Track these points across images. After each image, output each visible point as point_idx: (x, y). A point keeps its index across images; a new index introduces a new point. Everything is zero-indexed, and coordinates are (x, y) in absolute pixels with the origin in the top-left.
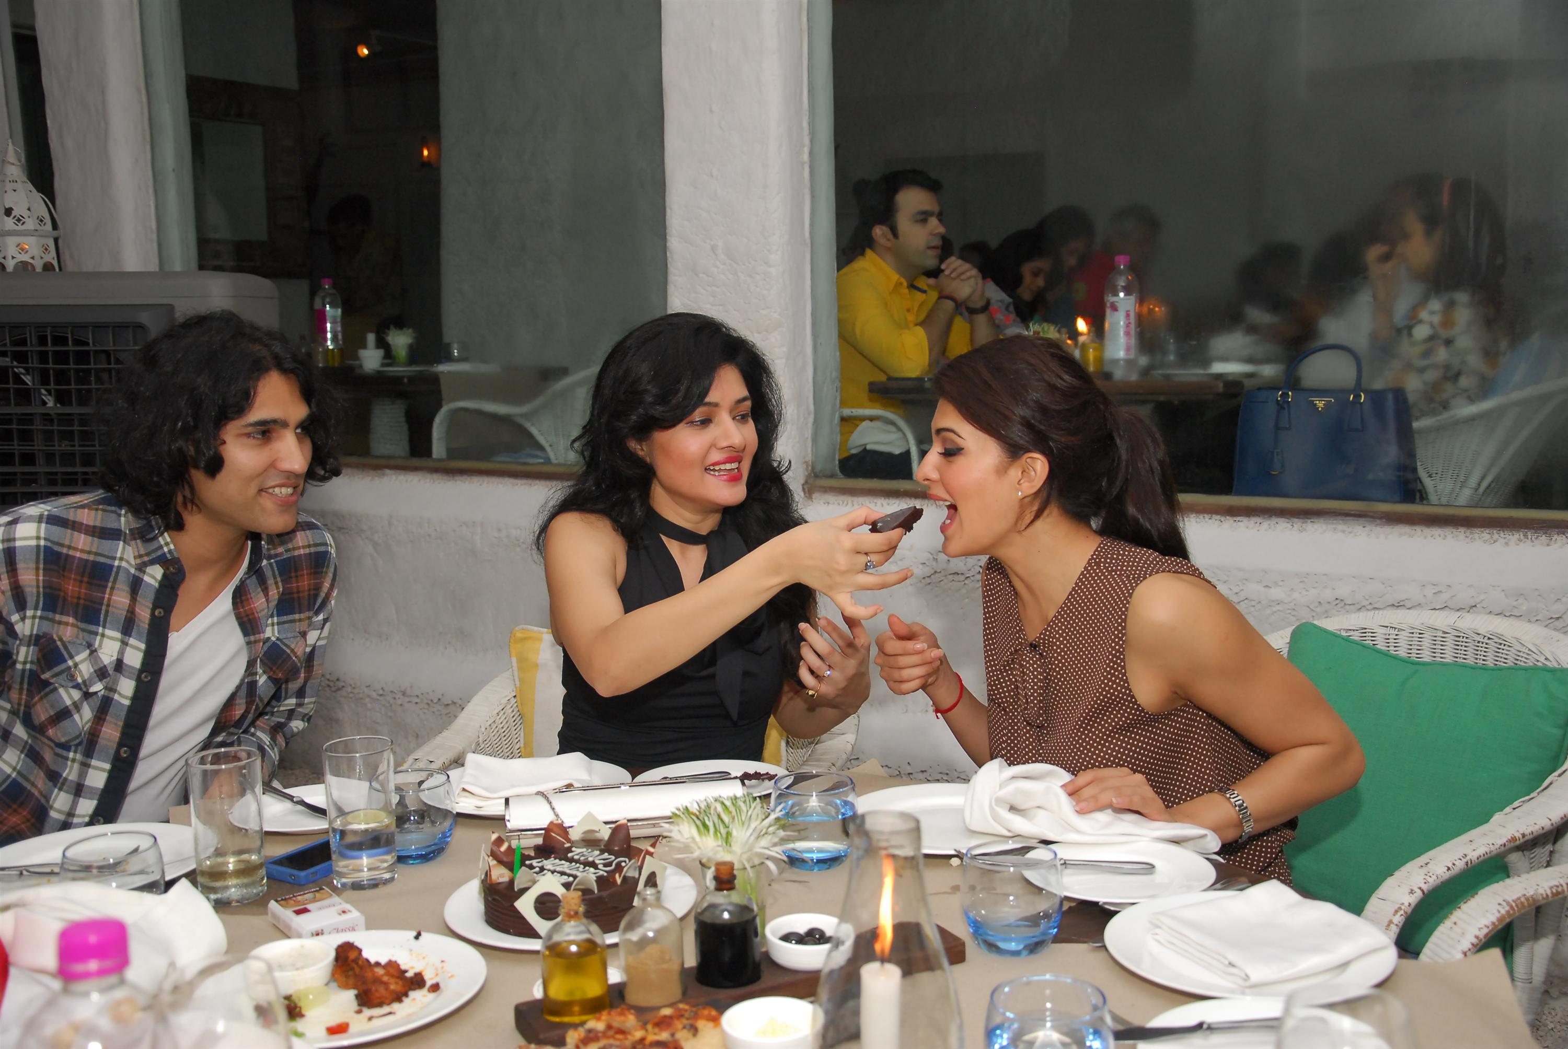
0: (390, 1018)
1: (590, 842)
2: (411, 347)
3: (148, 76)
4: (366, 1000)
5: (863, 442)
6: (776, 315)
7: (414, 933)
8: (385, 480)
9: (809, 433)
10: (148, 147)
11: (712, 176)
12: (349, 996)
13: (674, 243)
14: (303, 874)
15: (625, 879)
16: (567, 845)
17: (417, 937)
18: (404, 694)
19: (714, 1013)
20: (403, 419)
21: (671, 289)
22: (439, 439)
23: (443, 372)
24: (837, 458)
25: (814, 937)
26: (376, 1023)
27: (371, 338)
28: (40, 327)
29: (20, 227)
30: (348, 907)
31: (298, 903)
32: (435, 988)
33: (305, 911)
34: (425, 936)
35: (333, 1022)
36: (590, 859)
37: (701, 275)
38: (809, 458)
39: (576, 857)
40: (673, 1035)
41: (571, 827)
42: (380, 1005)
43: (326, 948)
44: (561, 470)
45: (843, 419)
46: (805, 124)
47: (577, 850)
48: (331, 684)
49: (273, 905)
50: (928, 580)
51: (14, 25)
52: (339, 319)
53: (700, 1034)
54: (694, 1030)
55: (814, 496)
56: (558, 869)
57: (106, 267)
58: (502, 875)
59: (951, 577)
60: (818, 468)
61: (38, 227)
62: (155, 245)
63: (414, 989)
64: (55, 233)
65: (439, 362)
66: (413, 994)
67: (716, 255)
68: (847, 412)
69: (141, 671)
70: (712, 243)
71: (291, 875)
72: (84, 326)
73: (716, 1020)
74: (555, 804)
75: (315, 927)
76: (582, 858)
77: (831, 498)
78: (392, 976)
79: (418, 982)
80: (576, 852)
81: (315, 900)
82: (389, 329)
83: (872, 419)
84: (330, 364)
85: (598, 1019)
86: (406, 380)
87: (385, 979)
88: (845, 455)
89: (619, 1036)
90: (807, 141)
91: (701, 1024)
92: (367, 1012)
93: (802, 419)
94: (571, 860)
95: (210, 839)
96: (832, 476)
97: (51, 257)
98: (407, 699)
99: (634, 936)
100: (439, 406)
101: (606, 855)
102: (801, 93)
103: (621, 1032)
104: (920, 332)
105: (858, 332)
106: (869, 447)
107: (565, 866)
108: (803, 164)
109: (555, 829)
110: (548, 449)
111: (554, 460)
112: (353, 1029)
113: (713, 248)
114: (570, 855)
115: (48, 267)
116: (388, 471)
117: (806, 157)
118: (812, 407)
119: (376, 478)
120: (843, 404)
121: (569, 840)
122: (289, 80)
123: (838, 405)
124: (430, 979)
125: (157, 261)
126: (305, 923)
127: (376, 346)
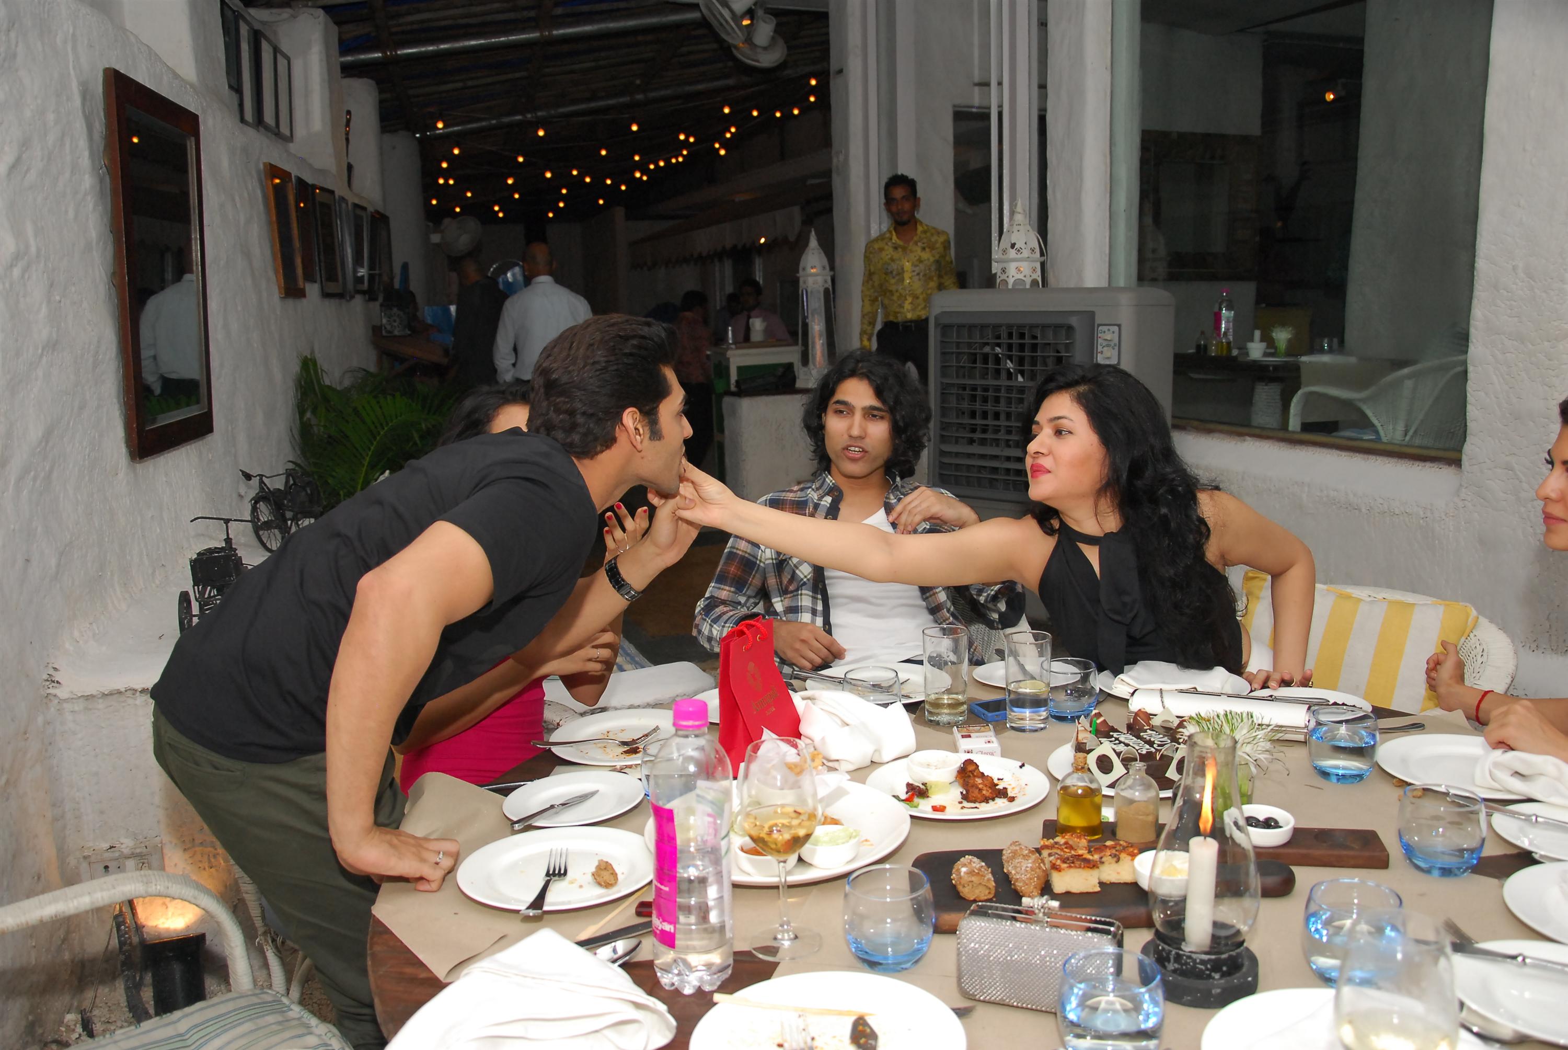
0: (976, 809)
1: (1163, 727)
2: (1289, 341)
3: (1112, 145)
4: (965, 797)
7: (1020, 764)
8: (1246, 444)
10: (1108, 195)
11: (1520, 206)
12: (958, 791)
13: (1481, 264)
14: (990, 714)
15: (1161, 756)
16: (1146, 728)
17: (1021, 767)
19: (1137, 851)
20: (1278, 397)
21: (1475, 302)
22: (1295, 415)
23: (1305, 363)
25: (1269, 823)
26: (965, 810)
27: (1257, 334)
28: (1010, 326)
29: (1019, 256)
30: (994, 739)
31: (969, 731)
32: (1012, 799)
33: (969, 736)
34: (1027, 766)
35: (940, 804)
36: (1152, 740)
37: (1502, 291)
39: (1144, 737)
40: (1101, 858)
41: (1155, 715)
42: (974, 800)
43: (957, 760)
44: (1389, 448)
49: (955, 729)
52: (1231, 319)
53: (1121, 862)
54: (1116, 858)
56: (1126, 742)
57: (1072, 285)
58: (1085, 738)
61: (1030, 255)
62: (1107, 265)
63: (1000, 796)
64: (1042, 259)
65: (1309, 354)
66: (998, 800)
67: (1516, 274)
70: (1514, 264)
71: (981, 713)
72: (1037, 326)
73: (1133, 856)
74: (1165, 700)
75: (967, 746)
76: (1148, 738)
78: (987, 785)
79: (1003, 793)
80: (1147, 733)
81: (979, 731)
82: (1274, 327)
85: (1063, 837)
86: (1271, 368)
89: (1067, 850)
91: (1123, 856)
92: (964, 802)
94: (1138, 737)
97: (1038, 276)
99: (1128, 794)
100: (1299, 388)
101: (1164, 739)
103: (1071, 847)
107: (1132, 740)
109: (1141, 715)
110: (1380, 428)
111: (1384, 439)
112: (948, 809)
113: (1515, 268)
114: (1142, 734)
115: (1034, 283)
116: (1248, 438)
119: (1239, 443)
121: (1149, 724)
122: (1254, 128)
124: (1010, 794)
125: (1107, 276)
126: (964, 744)
127: (1262, 340)
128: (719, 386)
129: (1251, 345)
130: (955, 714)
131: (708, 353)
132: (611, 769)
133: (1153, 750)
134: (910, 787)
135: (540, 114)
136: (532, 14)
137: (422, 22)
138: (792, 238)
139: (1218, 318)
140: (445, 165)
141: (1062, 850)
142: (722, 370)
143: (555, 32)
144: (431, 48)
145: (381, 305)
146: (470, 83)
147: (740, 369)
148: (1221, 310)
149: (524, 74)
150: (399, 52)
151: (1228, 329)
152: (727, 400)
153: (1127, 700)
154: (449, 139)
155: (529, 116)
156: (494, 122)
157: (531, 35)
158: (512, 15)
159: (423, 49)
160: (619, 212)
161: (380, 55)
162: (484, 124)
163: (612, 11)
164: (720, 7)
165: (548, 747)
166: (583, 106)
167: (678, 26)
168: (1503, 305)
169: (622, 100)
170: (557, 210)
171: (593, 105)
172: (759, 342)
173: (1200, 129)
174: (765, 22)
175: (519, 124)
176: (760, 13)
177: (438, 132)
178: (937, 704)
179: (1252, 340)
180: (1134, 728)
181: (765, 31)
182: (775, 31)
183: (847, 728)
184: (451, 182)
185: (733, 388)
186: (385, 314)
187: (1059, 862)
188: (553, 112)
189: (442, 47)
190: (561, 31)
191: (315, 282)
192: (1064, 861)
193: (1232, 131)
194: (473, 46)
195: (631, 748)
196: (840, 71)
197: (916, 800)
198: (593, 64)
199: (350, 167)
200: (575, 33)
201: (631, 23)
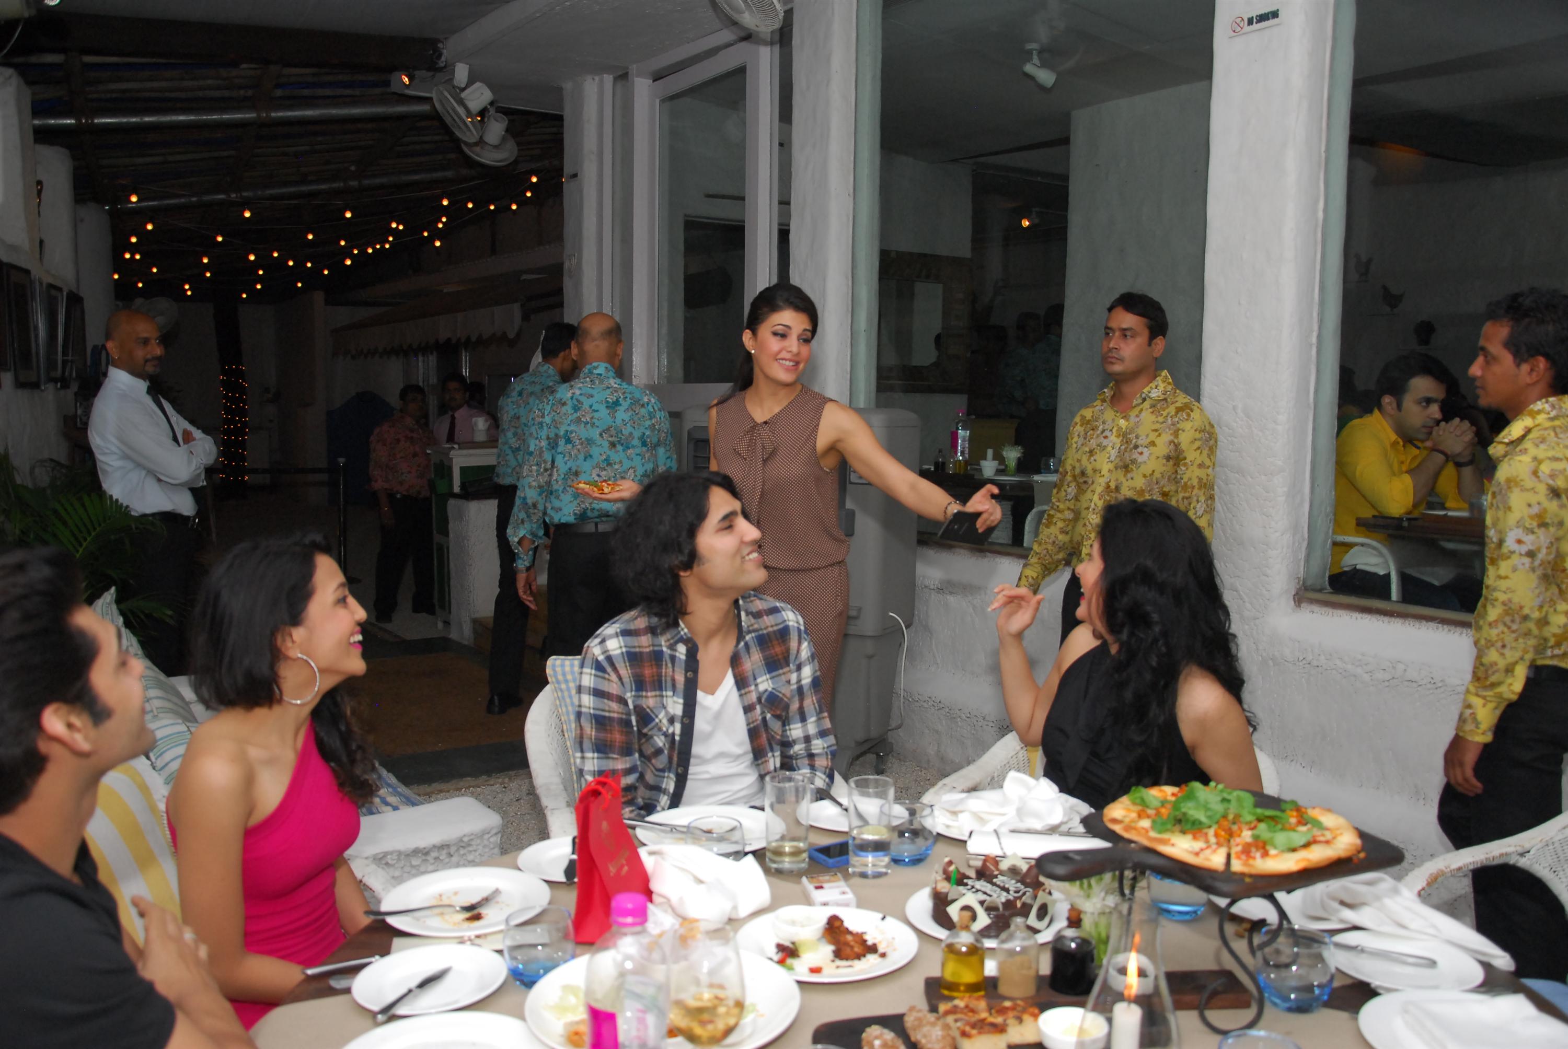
0: (850, 970)
1: (1013, 871)
3: (854, 267)
4: (839, 954)
5: (1354, 562)
6: (1280, 463)
7: (881, 916)
8: (986, 560)
9: (1302, 555)
10: (850, 315)
11: (1237, 353)
12: (829, 949)
14: (832, 860)
15: (1024, 904)
16: (996, 873)
17: (884, 918)
18: (984, 719)
19: (1036, 1011)
22: (1029, 532)
23: (1039, 481)
24: (1327, 575)
26: (841, 971)
27: (990, 452)
30: (847, 889)
31: (819, 881)
32: (883, 955)
33: (821, 887)
34: (888, 919)
35: (814, 964)
36: (1007, 886)
37: (1224, 428)
38: (1301, 574)
39: (998, 883)
40: (1005, 1020)
41: (1004, 859)
42: (847, 959)
43: (820, 917)
45: (1335, 544)
46: (1315, 315)
47: (1000, 877)
48: (935, 704)
49: (804, 879)
50: (1387, 684)
51: (780, 224)
52: (967, 438)
53: (1024, 1024)
54: (1020, 1020)
55: (1302, 605)
56: (983, 889)
58: (944, 887)
59: (1407, 683)
60: (1309, 583)
63: (870, 953)
65: (1038, 472)
66: (868, 956)
67: (1236, 413)
68: (1340, 538)
69: (683, 717)
71: (824, 860)
73: (1036, 1016)
74: (1002, 840)
75: (824, 899)
76: (1002, 884)
77: (1315, 608)
78: (857, 942)
79: (873, 949)
80: (1000, 880)
81: (829, 881)
82: (1004, 446)
83: (1362, 545)
84: (958, 472)
85: (961, 1000)
87: (852, 943)
88: (1337, 571)
89: (971, 1014)
90: (1316, 327)
91: (1026, 1017)
92: (839, 962)
93: (1297, 544)
94: (993, 884)
95: (779, 827)
96: (1320, 590)
98: (986, 723)
99: (1007, 946)
100: (1032, 507)
101: (1019, 885)
102: (1313, 290)
103: (973, 1011)
104: (1407, 479)
105: (1358, 474)
106: (1358, 567)
107: (988, 887)
108: (1311, 345)
109: (990, 861)
112: (825, 971)
113: (1234, 408)
114: (995, 880)
116: (988, 554)
117: (1314, 340)
118: (1306, 536)
120: (1334, 533)
121: (998, 870)
122: (964, 250)
123: (1330, 534)
124: (881, 949)
125: (848, 393)
126: (818, 895)
127: (994, 459)
128: (441, 488)
129: (984, 463)
130: (799, 862)
131: (428, 452)
132: (459, 940)
133: (1011, 897)
134: (781, 948)
135: (245, 194)
136: (250, 93)
137: (124, 91)
138: (511, 335)
139: (955, 437)
140: (134, 240)
141: (965, 1014)
142: (444, 470)
143: (273, 114)
144: (134, 120)
145: (76, 394)
146: (171, 158)
147: (463, 470)
148: (958, 429)
149: (232, 153)
150: (96, 121)
151: (964, 448)
152: (452, 502)
153: (965, 842)
154: (141, 214)
155: (233, 195)
156: (194, 199)
157: (247, 116)
158: (226, 93)
159: (125, 120)
160: (319, 297)
161: (73, 121)
162: (183, 200)
163: (334, 97)
164: (455, 105)
165: (380, 917)
166: (292, 189)
167: (402, 117)
168: (1225, 441)
169: (335, 185)
170: (252, 292)
171: (304, 188)
172: (483, 442)
173: (916, 250)
174: (497, 121)
175: (221, 203)
176: (492, 111)
177: (130, 205)
178: (778, 853)
179: (985, 459)
180: (983, 874)
181: (496, 129)
182: (507, 131)
183: (702, 886)
184: (138, 257)
185: (457, 489)
186: (81, 404)
187: (967, 1029)
188: (259, 193)
189: (147, 119)
190: (280, 114)
191: (9, 370)
192: (973, 1026)
193: (944, 252)
194: (181, 121)
195: (473, 912)
196: (575, 176)
197: (789, 961)
198: (307, 148)
199: (41, 242)
200: (295, 117)
201: (356, 111)
